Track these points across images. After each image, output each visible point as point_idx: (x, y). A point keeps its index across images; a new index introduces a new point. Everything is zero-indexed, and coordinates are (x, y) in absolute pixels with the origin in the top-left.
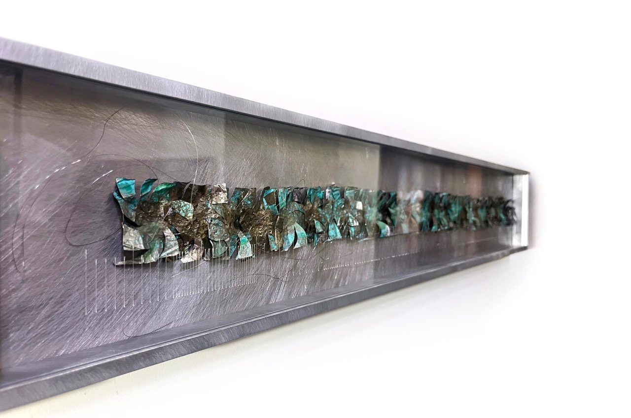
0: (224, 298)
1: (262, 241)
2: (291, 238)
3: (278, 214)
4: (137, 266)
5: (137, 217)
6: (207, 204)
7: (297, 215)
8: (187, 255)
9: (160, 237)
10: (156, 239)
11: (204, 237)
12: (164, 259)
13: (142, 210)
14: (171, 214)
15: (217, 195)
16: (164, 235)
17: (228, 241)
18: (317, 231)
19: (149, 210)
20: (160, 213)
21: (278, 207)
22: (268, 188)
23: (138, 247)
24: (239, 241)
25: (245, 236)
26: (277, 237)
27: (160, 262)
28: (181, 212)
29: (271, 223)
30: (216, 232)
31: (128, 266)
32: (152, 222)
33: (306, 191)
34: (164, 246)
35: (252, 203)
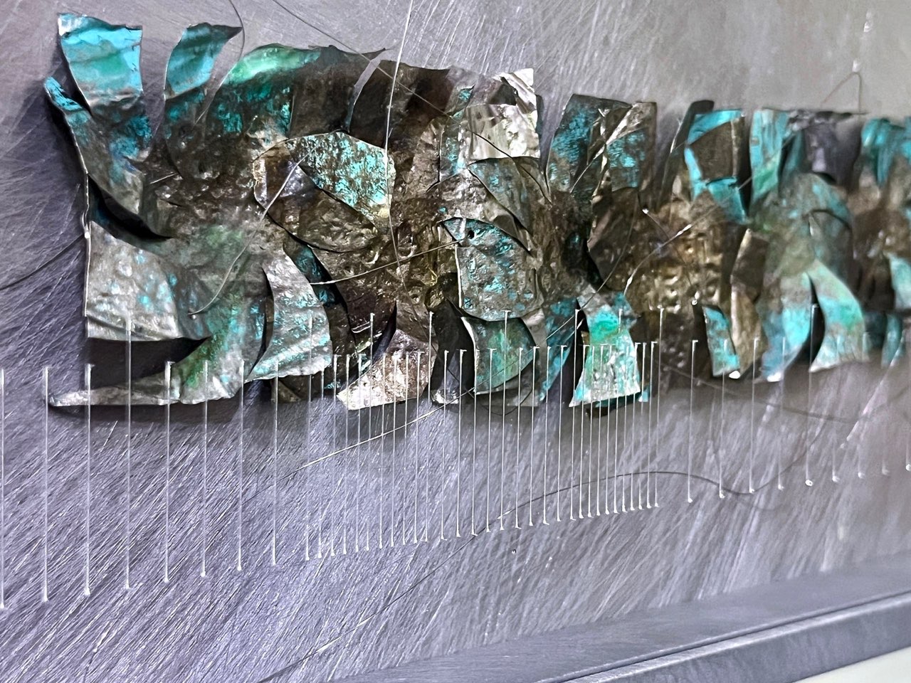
0: (515, 568)
1: (675, 333)
2: (795, 328)
3: (745, 220)
4: (148, 415)
5: (149, 196)
6: (451, 158)
7: (824, 230)
8: (365, 378)
9: (249, 288)
10: (233, 297)
11: (435, 301)
12: (267, 385)
13: (171, 164)
14: (297, 194)
15: (494, 123)
16: (267, 282)
17: (539, 326)
18: (898, 303)
19: (202, 170)
20: (250, 185)
21: (747, 193)
22: (704, 107)
23: (153, 326)
24: (585, 327)
25: (606, 308)
26: (741, 319)
27: (251, 402)
28: (342, 185)
29: (717, 259)
30: (490, 281)
31: (103, 413)
32: (215, 222)
33: (857, 133)
34: (268, 330)
35: (640, 164)
